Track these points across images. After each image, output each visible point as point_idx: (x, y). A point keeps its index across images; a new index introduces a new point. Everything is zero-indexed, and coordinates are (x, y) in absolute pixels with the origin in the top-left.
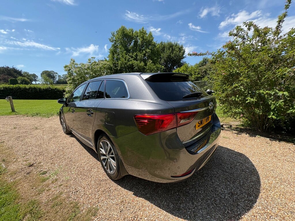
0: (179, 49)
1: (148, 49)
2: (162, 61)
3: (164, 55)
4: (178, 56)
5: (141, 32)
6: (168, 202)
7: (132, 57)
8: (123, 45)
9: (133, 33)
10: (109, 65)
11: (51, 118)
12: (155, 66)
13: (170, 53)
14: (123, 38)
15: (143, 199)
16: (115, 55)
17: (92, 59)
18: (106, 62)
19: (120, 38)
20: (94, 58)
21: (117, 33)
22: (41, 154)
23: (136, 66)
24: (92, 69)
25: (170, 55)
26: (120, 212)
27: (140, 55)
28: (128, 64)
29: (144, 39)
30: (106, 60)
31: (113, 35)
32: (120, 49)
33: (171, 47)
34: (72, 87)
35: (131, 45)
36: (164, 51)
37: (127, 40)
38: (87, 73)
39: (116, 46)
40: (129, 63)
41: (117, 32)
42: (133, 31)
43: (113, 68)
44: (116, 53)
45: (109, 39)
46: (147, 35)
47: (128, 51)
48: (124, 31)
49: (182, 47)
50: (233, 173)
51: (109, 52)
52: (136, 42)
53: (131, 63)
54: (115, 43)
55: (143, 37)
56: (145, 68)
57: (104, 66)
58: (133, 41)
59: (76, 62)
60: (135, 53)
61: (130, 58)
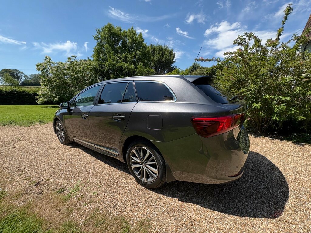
0: (169, 52)
1: (139, 51)
2: (152, 65)
3: (155, 58)
4: (168, 60)
5: (130, 32)
6: (216, 203)
7: (121, 59)
8: (110, 45)
9: (121, 32)
10: (94, 66)
11: (33, 126)
12: (146, 69)
13: (161, 57)
14: (110, 36)
15: (191, 204)
16: (101, 55)
17: (72, 58)
18: (90, 62)
19: (107, 36)
20: (75, 57)
21: (103, 31)
22: (43, 170)
23: (126, 68)
24: (72, 69)
25: (160, 59)
26: (175, 219)
27: (130, 57)
28: (116, 66)
29: (133, 40)
30: (90, 61)
31: (99, 32)
32: (107, 48)
33: (161, 50)
34: (48, 90)
35: (119, 45)
36: (154, 54)
37: (114, 39)
38: (67, 74)
39: (101, 45)
40: (118, 64)
41: (102, 29)
42: (122, 30)
43: (99, 70)
44: (102, 53)
45: (94, 36)
46: (137, 36)
47: (116, 51)
48: (111, 29)
49: (172, 51)
50: (259, 170)
51: (94, 51)
52: (124, 43)
53: (119, 64)
54: (101, 42)
55: (132, 38)
56: (135, 71)
57: (88, 67)
58: (122, 41)
59: (52, 60)
60: (124, 55)
61: (118, 60)
